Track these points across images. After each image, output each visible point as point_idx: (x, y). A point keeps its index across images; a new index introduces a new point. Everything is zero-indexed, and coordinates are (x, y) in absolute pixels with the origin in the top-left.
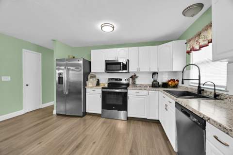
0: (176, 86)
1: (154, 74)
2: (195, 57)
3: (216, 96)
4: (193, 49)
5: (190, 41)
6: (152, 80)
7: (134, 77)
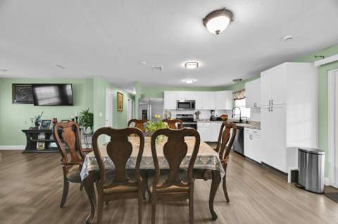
0: (226, 119)
1: (212, 111)
2: (238, 103)
3: (247, 122)
4: (237, 99)
5: (235, 93)
6: (210, 115)
7: (197, 114)
